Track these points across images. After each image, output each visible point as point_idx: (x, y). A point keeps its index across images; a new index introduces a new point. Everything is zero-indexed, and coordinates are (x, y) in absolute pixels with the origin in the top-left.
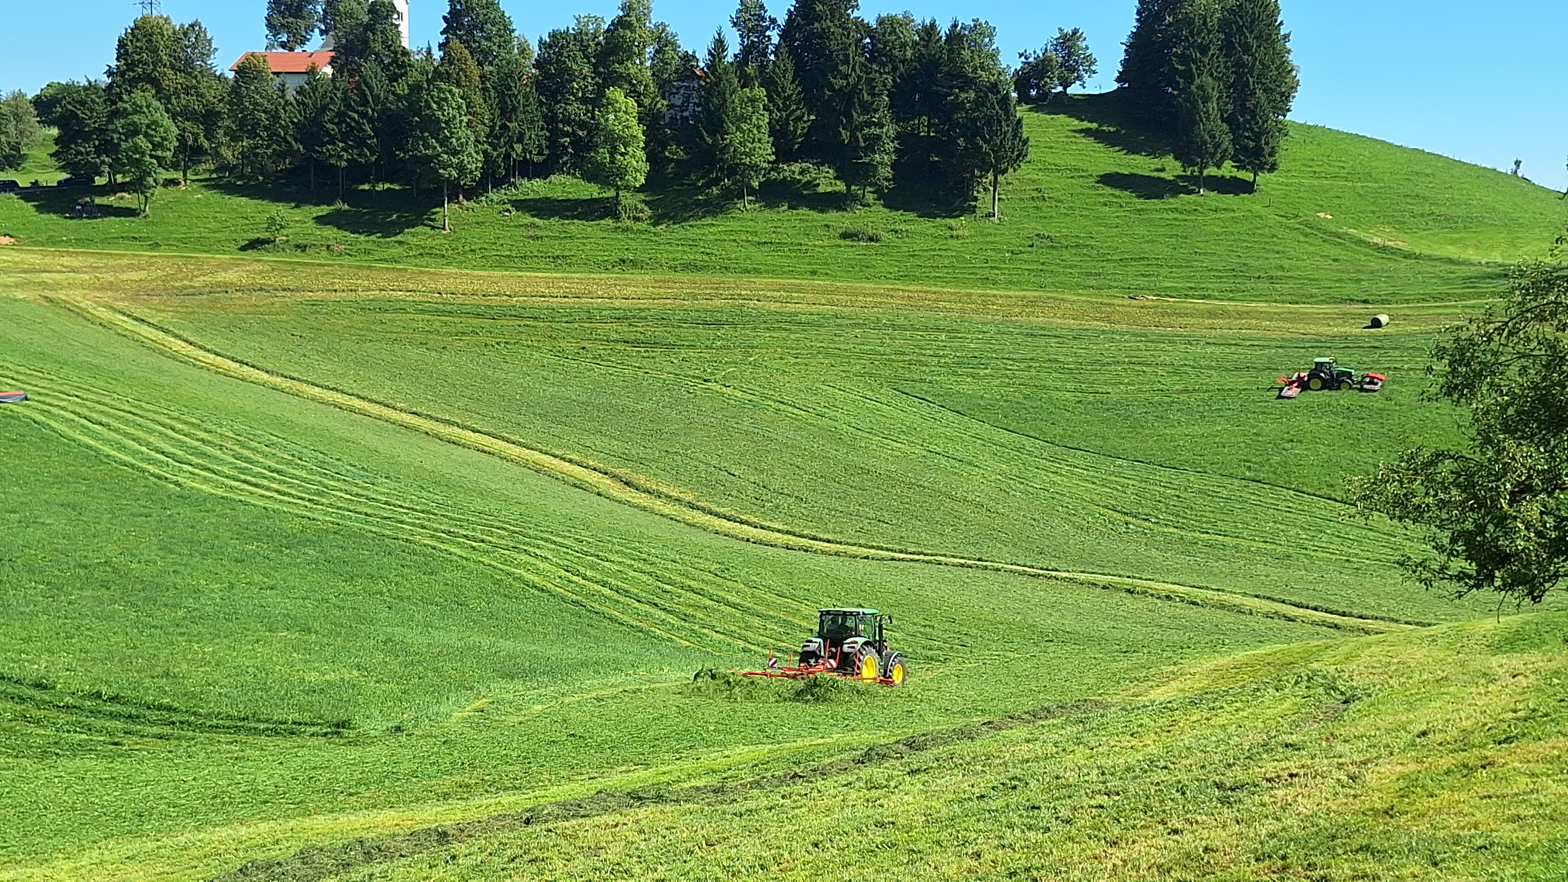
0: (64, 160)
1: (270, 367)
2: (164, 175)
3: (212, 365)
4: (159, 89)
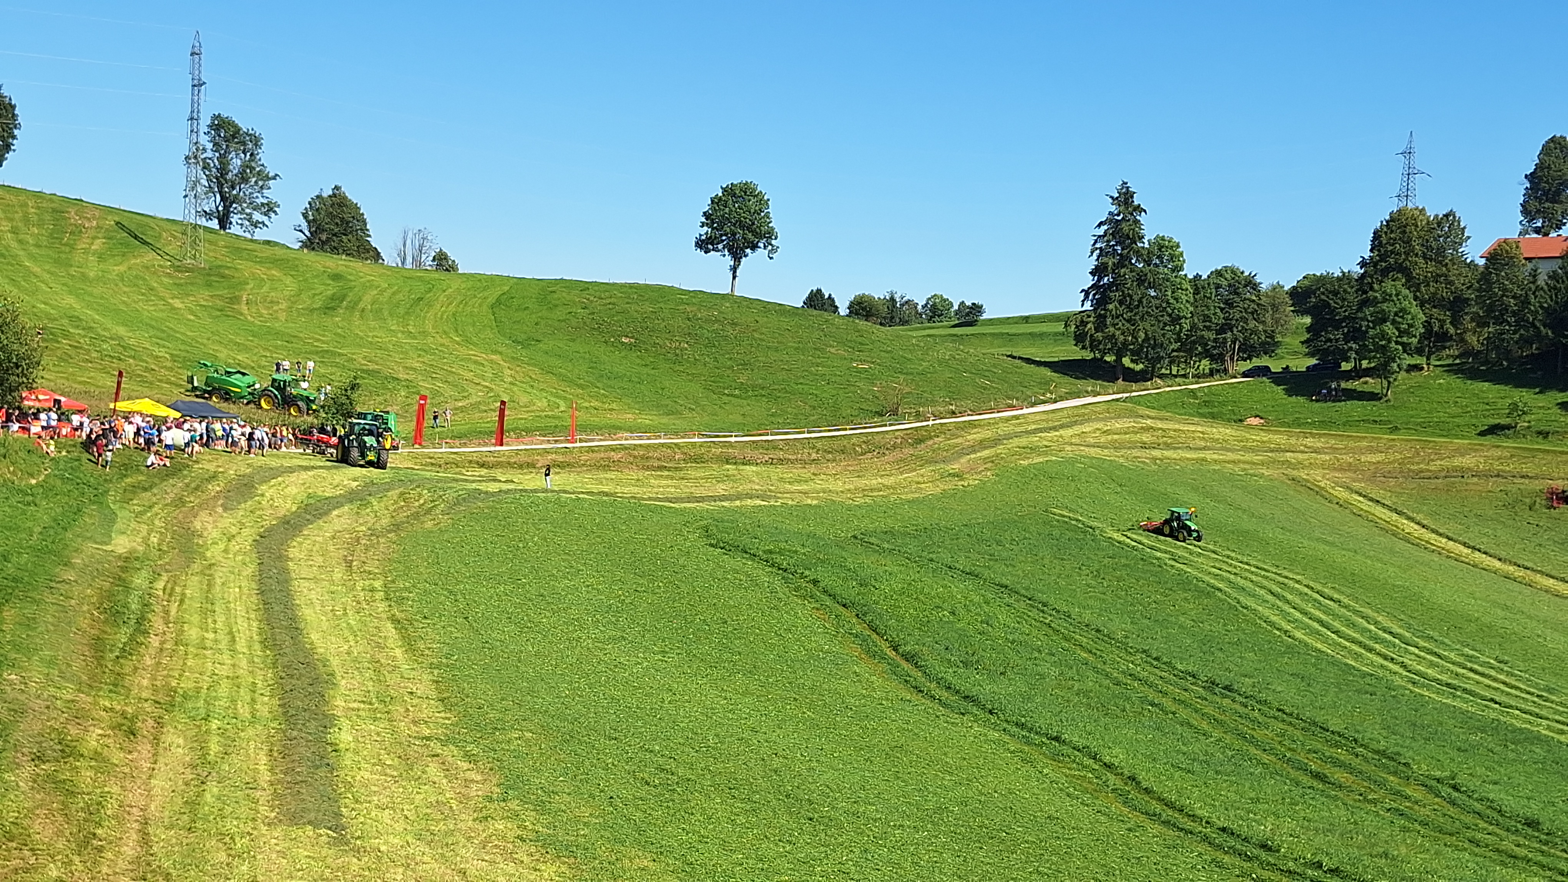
0: (1314, 347)
1: (1503, 554)
2: (1409, 361)
3: (1444, 549)
4: (1409, 277)
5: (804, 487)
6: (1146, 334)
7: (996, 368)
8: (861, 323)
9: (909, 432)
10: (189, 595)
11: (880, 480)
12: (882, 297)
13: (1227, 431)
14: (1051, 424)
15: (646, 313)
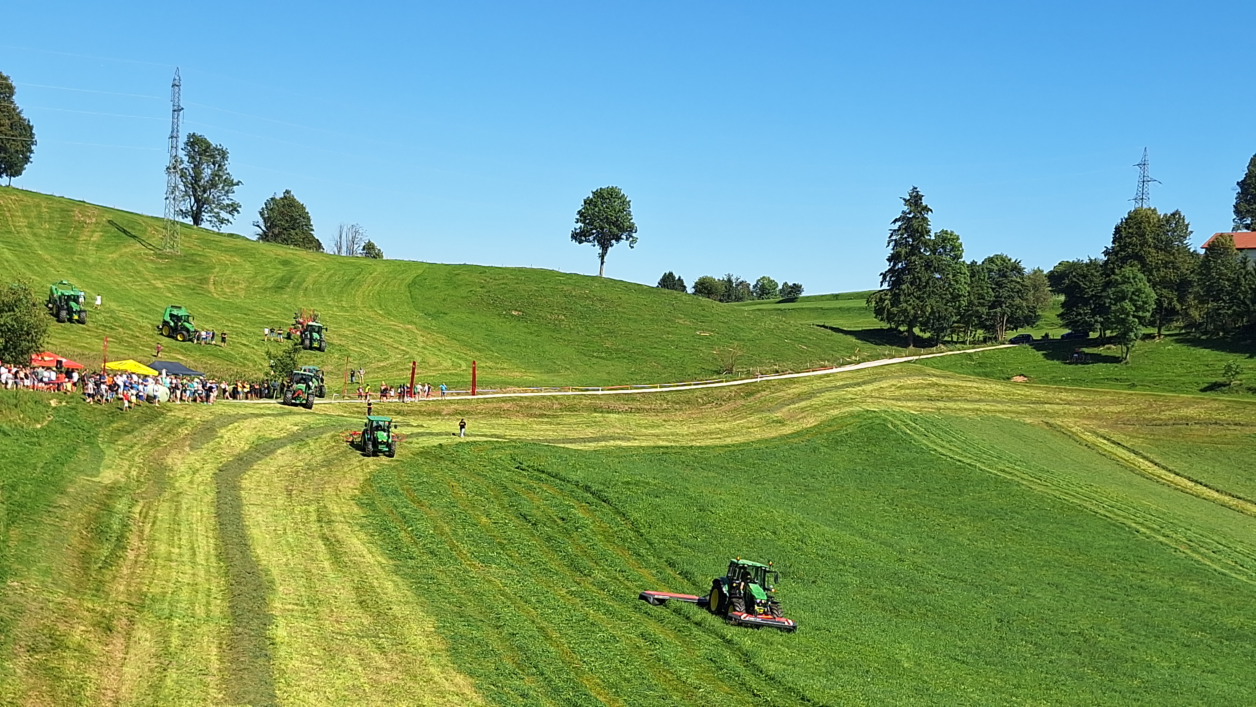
0: (1068, 319)
1: (1221, 487)
2: (1144, 331)
3: (1172, 482)
5: (657, 431)
6: (932, 308)
7: (811, 335)
8: (703, 300)
9: (741, 387)
10: (160, 518)
11: (717, 426)
12: (721, 279)
13: (997, 387)
14: (855, 381)
15: (531, 291)
